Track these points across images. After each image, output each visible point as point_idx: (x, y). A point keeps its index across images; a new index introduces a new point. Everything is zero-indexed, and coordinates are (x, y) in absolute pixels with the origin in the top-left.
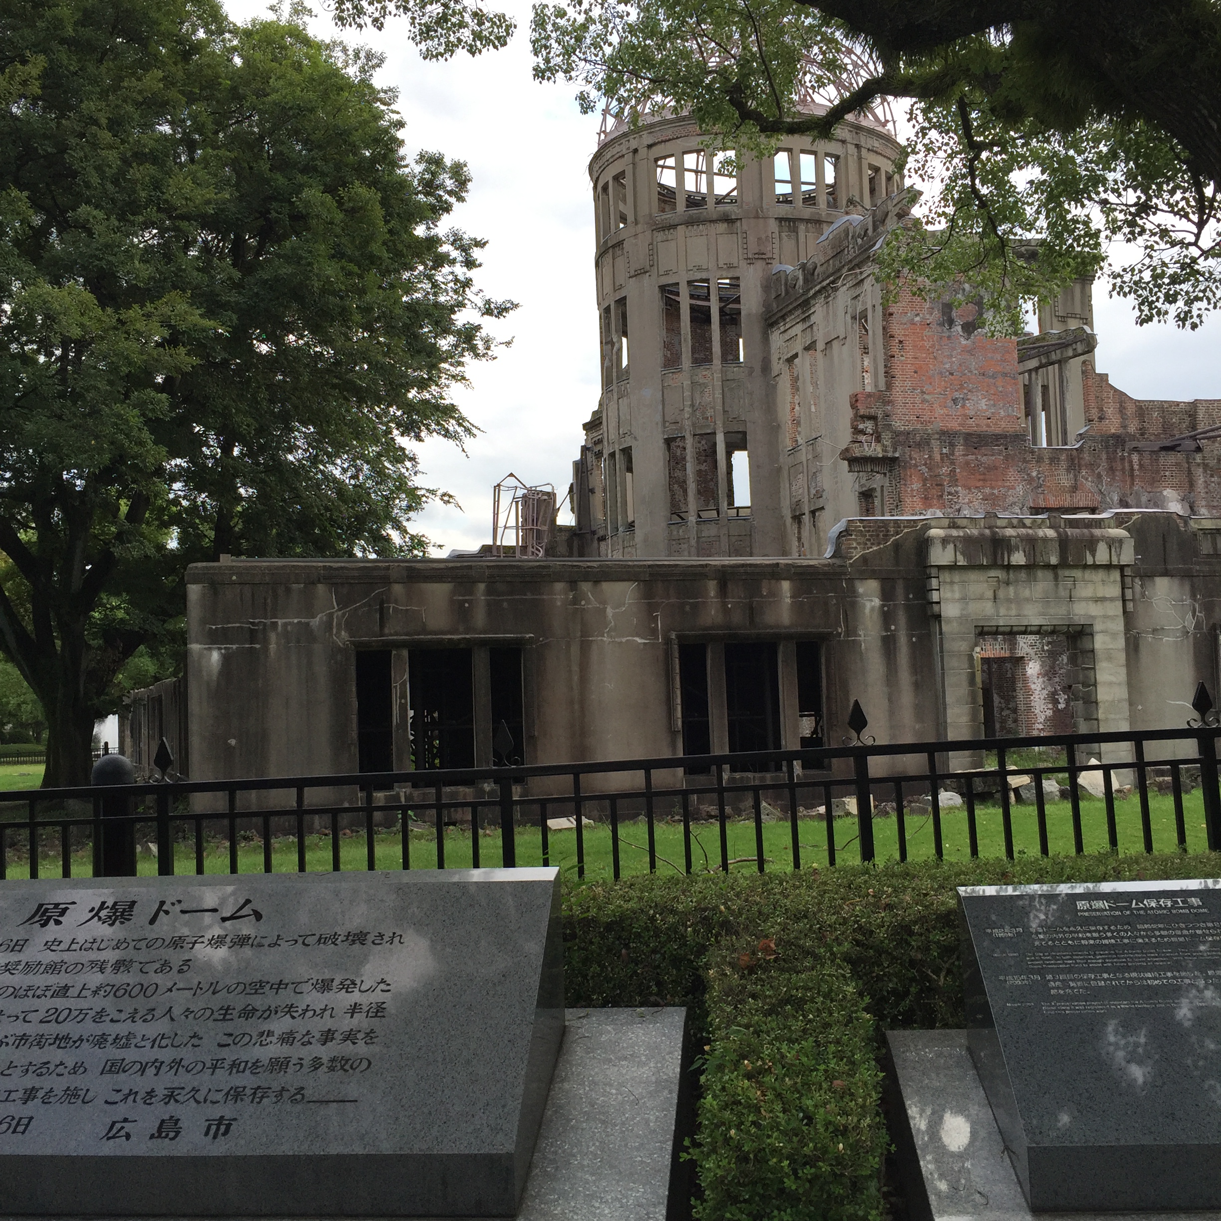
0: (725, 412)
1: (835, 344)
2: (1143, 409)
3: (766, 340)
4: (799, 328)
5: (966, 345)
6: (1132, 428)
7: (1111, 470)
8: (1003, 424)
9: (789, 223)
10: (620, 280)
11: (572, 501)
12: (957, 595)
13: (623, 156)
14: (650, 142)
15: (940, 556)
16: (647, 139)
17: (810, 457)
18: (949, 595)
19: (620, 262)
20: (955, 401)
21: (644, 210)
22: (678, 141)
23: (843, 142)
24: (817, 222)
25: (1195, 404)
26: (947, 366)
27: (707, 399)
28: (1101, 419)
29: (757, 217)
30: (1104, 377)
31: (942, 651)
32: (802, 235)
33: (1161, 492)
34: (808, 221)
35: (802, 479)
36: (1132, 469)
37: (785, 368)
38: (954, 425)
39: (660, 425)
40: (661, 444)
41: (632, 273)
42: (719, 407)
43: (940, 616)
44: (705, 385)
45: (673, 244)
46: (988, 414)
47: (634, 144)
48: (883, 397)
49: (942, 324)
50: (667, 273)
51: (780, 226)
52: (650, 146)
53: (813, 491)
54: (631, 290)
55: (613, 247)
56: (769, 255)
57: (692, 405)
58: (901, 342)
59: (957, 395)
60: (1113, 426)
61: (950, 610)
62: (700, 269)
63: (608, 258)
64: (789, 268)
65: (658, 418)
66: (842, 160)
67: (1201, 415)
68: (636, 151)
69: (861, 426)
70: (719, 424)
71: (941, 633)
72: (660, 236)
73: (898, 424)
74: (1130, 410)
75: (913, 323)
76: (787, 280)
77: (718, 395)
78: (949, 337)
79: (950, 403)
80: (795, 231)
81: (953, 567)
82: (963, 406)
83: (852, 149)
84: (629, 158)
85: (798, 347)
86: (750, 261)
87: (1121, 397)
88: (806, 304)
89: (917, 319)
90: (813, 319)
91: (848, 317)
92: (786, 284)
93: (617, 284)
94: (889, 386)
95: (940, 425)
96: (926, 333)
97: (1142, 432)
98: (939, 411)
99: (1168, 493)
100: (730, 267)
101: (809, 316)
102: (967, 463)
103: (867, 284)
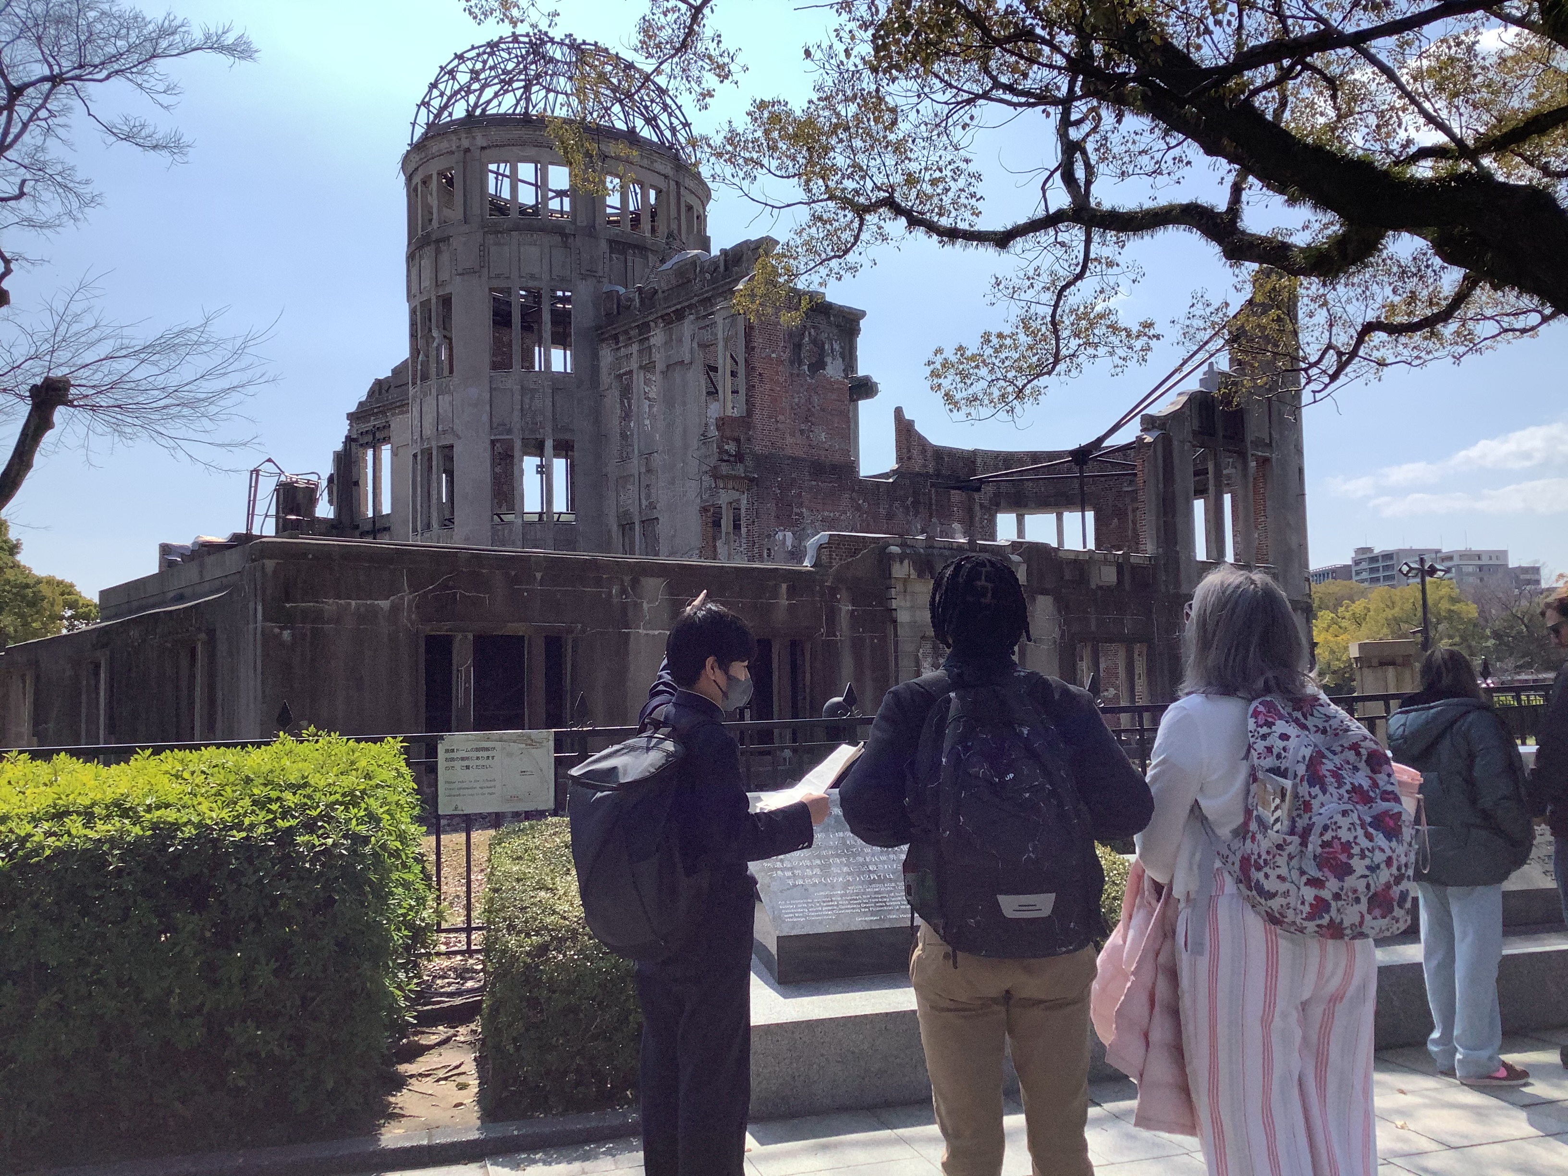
0: (554, 419)
1: (678, 368)
2: (941, 454)
3: (595, 357)
4: (635, 348)
5: (810, 384)
6: (931, 471)
7: (916, 503)
8: (837, 456)
9: (618, 246)
10: (444, 276)
11: (330, 493)
12: (908, 604)
13: (452, 153)
14: (485, 145)
15: (900, 570)
16: (480, 141)
17: (643, 470)
18: (902, 604)
19: (445, 258)
20: (802, 432)
21: (476, 210)
22: (515, 149)
23: (666, 177)
24: (641, 249)
25: (975, 452)
26: (796, 400)
27: (537, 403)
28: (909, 458)
29: (590, 235)
30: (911, 423)
31: (896, 651)
32: (629, 258)
33: (950, 525)
34: (635, 247)
35: (633, 489)
36: (931, 504)
37: (615, 384)
38: (800, 453)
39: (487, 425)
40: (487, 444)
41: (460, 271)
42: (549, 414)
43: (895, 621)
44: (533, 391)
45: (506, 248)
46: (827, 446)
47: (466, 143)
48: (746, 421)
49: (792, 363)
50: (498, 276)
51: (611, 246)
52: (483, 148)
53: (644, 503)
54: (456, 288)
55: (438, 241)
56: (600, 274)
57: (522, 409)
58: (760, 374)
59: (803, 427)
60: (917, 465)
61: (903, 617)
62: (532, 277)
63: (429, 251)
64: (622, 290)
65: (485, 418)
66: (664, 194)
67: (979, 460)
68: (467, 150)
69: (726, 447)
70: (549, 429)
71: (896, 635)
72: (491, 238)
73: (758, 449)
74: (929, 454)
75: (771, 359)
76: (619, 300)
77: (548, 402)
78: (798, 375)
79: (798, 434)
80: (624, 253)
81: (906, 581)
82: (808, 437)
83: (672, 183)
84: (458, 156)
85: (634, 366)
86: (584, 277)
87: (922, 440)
88: (644, 328)
89: (774, 355)
90: (652, 341)
91: (695, 345)
92: (618, 305)
93: (440, 279)
94: (750, 413)
95: (789, 452)
96: (781, 368)
97: (938, 474)
98: (789, 440)
99: (956, 526)
100: (562, 279)
101: (647, 339)
102: (811, 488)
103: (719, 318)
